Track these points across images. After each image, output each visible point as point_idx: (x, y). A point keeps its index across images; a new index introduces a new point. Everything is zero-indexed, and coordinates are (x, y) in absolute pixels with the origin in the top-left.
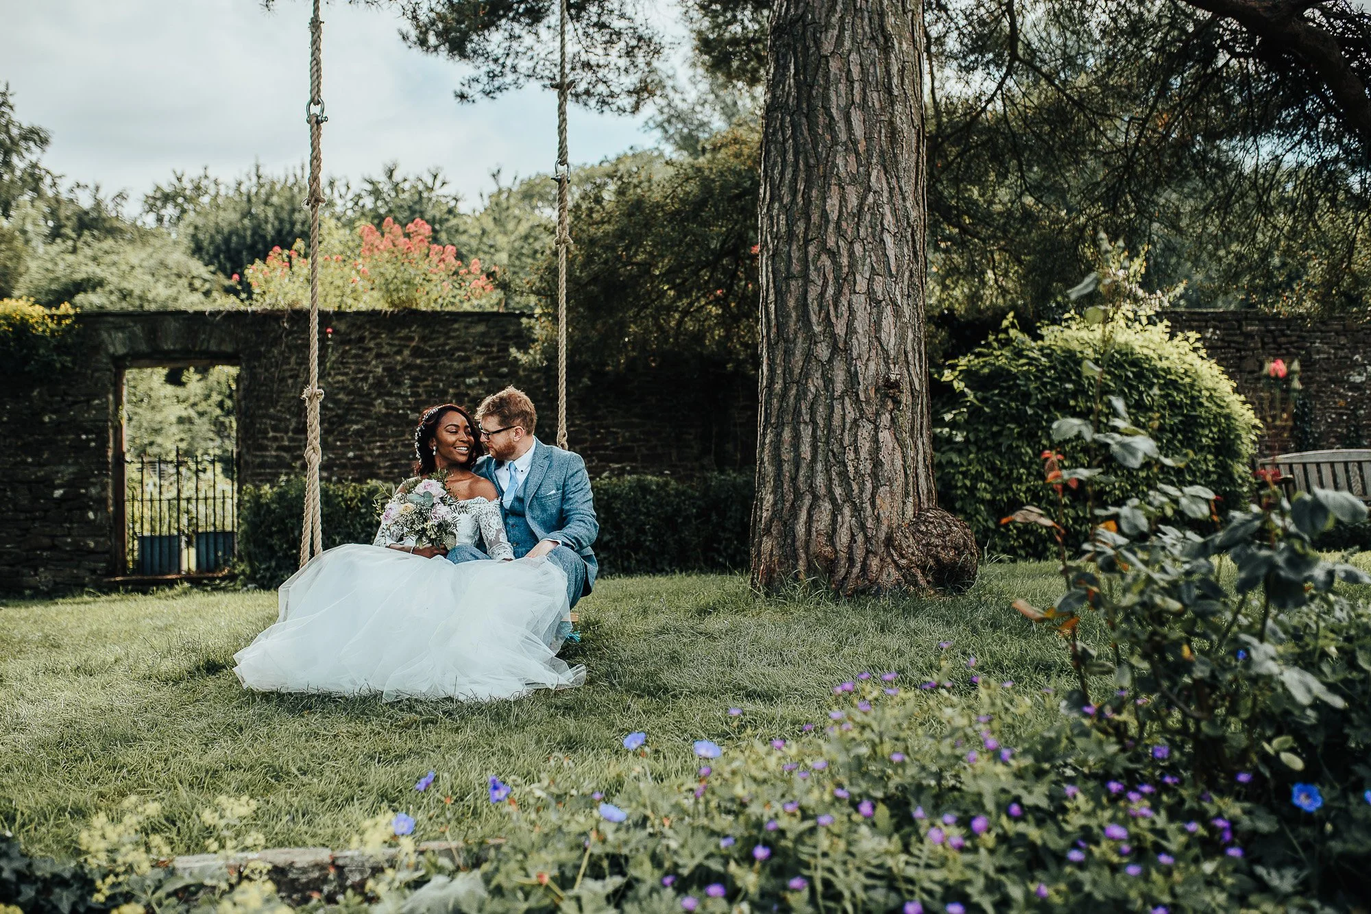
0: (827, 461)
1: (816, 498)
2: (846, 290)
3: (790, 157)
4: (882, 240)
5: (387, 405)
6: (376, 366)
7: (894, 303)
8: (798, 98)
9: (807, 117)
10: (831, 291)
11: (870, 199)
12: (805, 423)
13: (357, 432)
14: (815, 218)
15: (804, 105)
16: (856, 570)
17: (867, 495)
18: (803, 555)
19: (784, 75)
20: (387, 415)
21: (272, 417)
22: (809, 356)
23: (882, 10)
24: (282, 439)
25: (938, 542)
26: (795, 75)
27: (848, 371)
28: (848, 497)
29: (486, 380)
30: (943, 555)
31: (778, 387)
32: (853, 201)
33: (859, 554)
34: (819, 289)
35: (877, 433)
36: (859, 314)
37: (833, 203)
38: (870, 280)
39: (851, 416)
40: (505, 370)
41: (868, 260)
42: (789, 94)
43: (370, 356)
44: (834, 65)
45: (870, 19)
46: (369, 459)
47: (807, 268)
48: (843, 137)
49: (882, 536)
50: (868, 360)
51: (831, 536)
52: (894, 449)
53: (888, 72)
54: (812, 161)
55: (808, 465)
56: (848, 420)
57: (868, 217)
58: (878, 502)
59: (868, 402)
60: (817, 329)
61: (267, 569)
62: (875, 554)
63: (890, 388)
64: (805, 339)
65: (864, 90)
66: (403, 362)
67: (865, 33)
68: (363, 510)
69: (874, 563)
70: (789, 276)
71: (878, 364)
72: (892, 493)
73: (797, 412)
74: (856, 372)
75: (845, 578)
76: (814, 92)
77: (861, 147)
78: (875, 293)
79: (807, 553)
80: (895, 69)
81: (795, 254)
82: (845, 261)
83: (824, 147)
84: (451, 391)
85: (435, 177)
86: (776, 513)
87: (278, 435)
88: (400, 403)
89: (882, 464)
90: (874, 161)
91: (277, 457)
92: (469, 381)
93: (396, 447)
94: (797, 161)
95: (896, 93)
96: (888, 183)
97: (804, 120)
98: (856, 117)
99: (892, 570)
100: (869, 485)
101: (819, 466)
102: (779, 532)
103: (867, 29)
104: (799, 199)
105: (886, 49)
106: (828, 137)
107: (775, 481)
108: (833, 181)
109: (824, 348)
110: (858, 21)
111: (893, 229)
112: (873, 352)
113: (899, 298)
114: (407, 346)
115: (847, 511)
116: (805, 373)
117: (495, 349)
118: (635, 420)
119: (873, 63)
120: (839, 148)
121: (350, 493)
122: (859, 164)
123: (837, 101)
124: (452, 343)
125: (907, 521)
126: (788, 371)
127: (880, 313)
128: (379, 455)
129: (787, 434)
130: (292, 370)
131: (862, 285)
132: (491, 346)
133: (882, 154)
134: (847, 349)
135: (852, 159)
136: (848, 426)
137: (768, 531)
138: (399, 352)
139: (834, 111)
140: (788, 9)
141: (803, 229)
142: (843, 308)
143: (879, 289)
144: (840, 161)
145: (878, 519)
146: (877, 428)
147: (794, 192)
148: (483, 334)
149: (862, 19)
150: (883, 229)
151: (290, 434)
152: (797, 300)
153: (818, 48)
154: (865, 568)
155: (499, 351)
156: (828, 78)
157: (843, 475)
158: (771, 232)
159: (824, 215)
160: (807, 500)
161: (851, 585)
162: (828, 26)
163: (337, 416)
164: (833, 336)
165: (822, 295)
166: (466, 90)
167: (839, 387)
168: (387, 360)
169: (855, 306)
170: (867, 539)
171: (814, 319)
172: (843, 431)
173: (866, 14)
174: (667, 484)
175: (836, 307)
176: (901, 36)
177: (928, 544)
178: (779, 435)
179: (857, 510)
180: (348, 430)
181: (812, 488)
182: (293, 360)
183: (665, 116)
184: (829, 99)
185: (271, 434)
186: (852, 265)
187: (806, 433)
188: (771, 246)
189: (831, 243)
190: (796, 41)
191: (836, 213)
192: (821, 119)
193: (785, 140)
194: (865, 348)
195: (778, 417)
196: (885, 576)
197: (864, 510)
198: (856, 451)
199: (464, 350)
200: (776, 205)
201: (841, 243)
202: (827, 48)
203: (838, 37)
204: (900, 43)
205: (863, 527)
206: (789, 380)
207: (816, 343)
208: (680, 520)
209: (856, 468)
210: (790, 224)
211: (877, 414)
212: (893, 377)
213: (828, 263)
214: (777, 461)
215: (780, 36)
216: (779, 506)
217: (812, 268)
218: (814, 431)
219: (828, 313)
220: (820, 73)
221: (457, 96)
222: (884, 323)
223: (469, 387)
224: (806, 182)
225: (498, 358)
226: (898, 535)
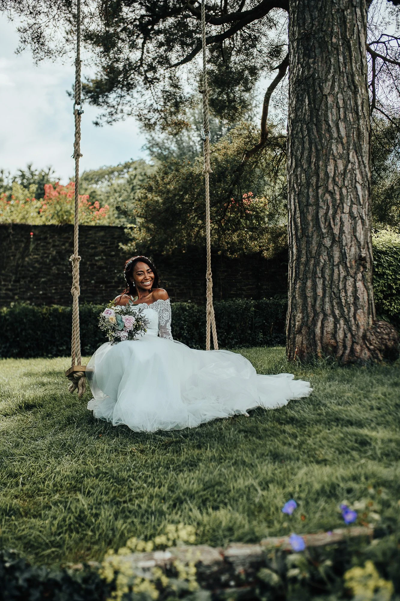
0: (331, 297)
1: (325, 315)
2: (339, 212)
3: (307, 145)
4: (356, 187)
5: (58, 269)
6: (53, 251)
7: (361, 218)
8: (311, 116)
9: (316, 125)
10: (331, 212)
11: (350, 166)
12: (319, 278)
13: (44, 282)
14: (322, 175)
15: (315, 119)
16: (347, 352)
17: (352, 314)
18: (319, 344)
19: (302, 104)
20: (58, 274)
21: (3, 275)
22: (320, 244)
23: (353, 73)
24: (8, 285)
25: (386, 337)
26: (309, 104)
27: (341, 252)
28: (342, 315)
29: (104, 258)
30: (389, 344)
31: (303, 260)
32: (341, 168)
33: (349, 343)
34: (325, 211)
35: (355, 283)
36: (345, 224)
37: (331, 168)
38: (351, 207)
39: (343, 274)
40: (113, 253)
41: (349, 197)
42: (305, 114)
43: (50, 246)
44: (330, 100)
45: (347, 77)
46: (50, 295)
47: (318, 200)
48: (335, 135)
49: (361, 334)
50: (351, 246)
51: (334, 335)
52: (364, 291)
53: (356, 103)
54: (319, 147)
55: (321, 299)
56: (342, 276)
57: (349, 175)
58: (357, 317)
59: (351, 267)
60: (324, 231)
61: (5, 347)
62: (357, 343)
63: (362, 260)
64: (318, 236)
65: (345, 113)
66: (66, 249)
67: (345, 84)
68: (51, 319)
69: (358, 348)
70: (308, 205)
71: (356, 249)
72: (364, 312)
73: (315, 273)
74: (345, 252)
75: (342, 355)
76: (320, 113)
77: (345, 140)
78: (353, 213)
79: (321, 343)
80: (359, 102)
81: (311, 194)
82: (338, 197)
83: (326, 140)
84: (88, 263)
85: (50, 169)
86: (304, 323)
87: (7, 283)
88: (64, 268)
89: (358, 298)
90: (351, 147)
91: (6, 294)
92: (97, 258)
93: (62, 289)
94: (311, 148)
95: (360, 114)
96: (358, 159)
97: (314, 127)
98: (342, 125)
99: (366, 351)
100: (352, 309)
101: (327, 299)
102: (306, 332)
103: (346, 82)
104: (313, 166)
105: (355, 92)
106: (327, 135)
107: (302, 307)
108: (331, 157)
109: (328, 240)
110: (342, 78)
111: (361, 182)
112: (353, 243)
113: (364, 216)
114: (67, 242)
115: (342, 322)
116: (319, 254)
117: (109, 243)
118: (174, 277)
119: (349, 99)
120: (333, 141)
121: (44, 311)
122: (344, 149)
123: (332, 117)
124: (88, 240)
125: (370, 327)
126: (309, 252)
127: (356, 223)
128: (55, 293)
129: (309, 283)
130: (12, 252)
131: (346, 209)
132: (107, 242)
133: (355, 144)
134: (340, 241)
135: (340, 146)
136: (341, 279)
137: (299, 332)
138: (64, 244)
139: (330, 122)
140: (303, 72)
141: (315, 181)
142: (338, 220)
143: (355, 210)
144: (334, 147)
145: (358, 326)
146: (355, 281)
147: (310, 163)
148: (103, 236)
149: (343, 77)
150: (356, 181)
151: (12, 283)
152: (313, 216)
153: (322, 91)
154: (352, 350)
155: (111, 244)
156: (327, 106)
157: (340, 303)
158: (297, 183)
159: (327, 174)
160: (321, 317)
161: (345, 358)
162: (326, 80)
163: (34, 274)
164: (333, 235)
165: (326, 214)
166: (99, 121)
167: (336, 260)
168: (58, 248)
169: (343, 220)
170: (353, 336)
171: (322, 226)
172: (339, 282)
173: (345, 74)
174: (193, 306)
175: (334, 220)
176: (361, 86)
177: (382, 338)
178: (304, 284)
179: (347, 321)
180: (39, 281)
181: (323, 310)
182: (13, 248)
183: (151, 144)
184: (328, 117)
185: (3, 283)
186: (342, 199)
187: (320, 283)
188: (297, 190)
189: (331, 188)
190: (309, 87)
191: (333, 173)
192: (324, 126)
193: (304, 137)
194: (349, 240)
195: (303, 275)
196: (363, 355)
197: (350, 321)
198: (346, 292)
199: (94, 244)
200: (299, 169)
201: (336, 188)
202: (326, 91)
203: (332, 85)
204: (361, 90)
205: (350, 330)
206: (309, 256)
207: (323, 238)
208: (200, 324)
209: (346, 300)
210: (308, 178)
211: (356, 273)
212: (363, 255)
213: (329, 198)
214: (304, 297)
215: (299, 85)
216: (306, 319)
217: (321, 200)
218: (324, 282)
219: (330, 223)
220: (323, 103)
221: (94, 123)
222: (358, 228)
223: (97, 261)
224: (316, 157)
225: (109, 247)
226: (368, 334)
